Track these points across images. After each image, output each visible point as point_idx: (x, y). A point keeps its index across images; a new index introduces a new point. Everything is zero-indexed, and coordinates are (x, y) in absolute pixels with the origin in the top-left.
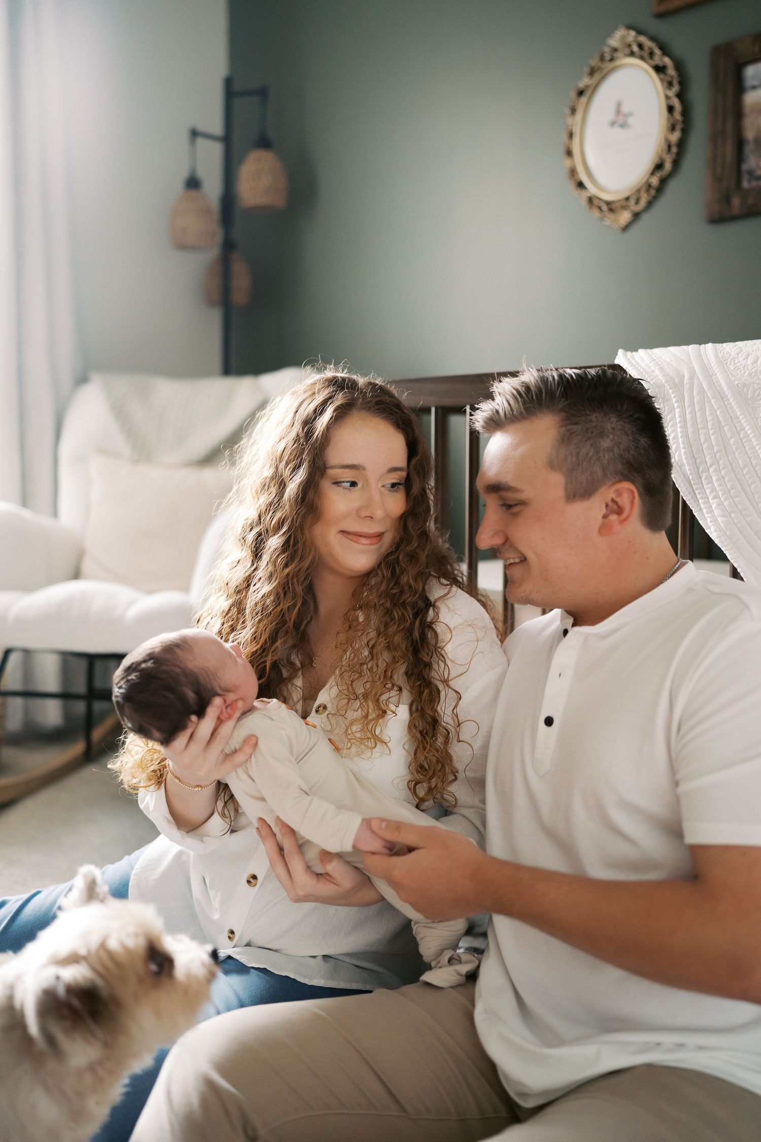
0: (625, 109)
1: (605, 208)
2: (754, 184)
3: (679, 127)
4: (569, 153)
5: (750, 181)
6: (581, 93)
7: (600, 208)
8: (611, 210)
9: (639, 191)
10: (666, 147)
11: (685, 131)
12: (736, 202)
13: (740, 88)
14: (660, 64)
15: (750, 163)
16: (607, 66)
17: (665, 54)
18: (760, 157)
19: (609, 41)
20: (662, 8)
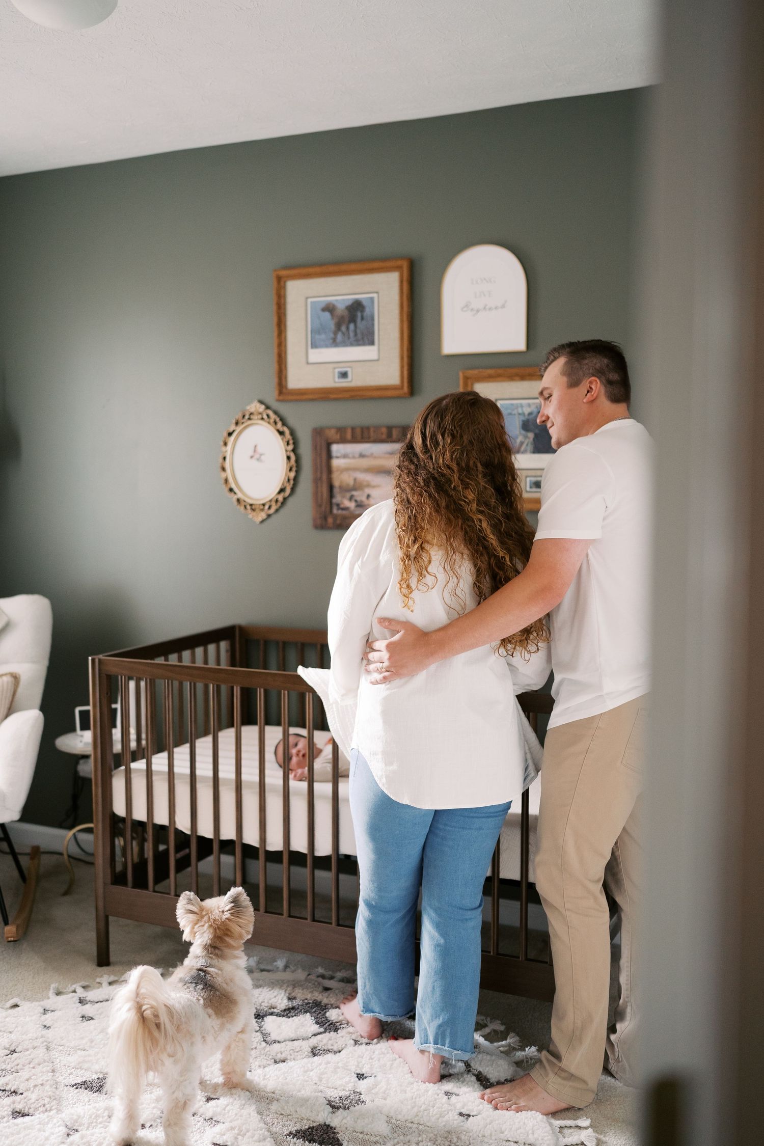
0: (259, 450)
1: (248, 507)
2: (340, 512)
3: (294, 469)
4: (224, 469)
5: (338, 510)
6: (230, 434)
7: (245, 507)
8: (253, 510)
9: (271, 501)
10: (287, 479)
11: (298, 472)
12: (330, 520)
13: (329, 456)
14: (281, 430)
15: (337, 499)
16: (246, 421)
17: (284, 424)
18: (343, 497)
19: (248, 408)
20: (281, 398)
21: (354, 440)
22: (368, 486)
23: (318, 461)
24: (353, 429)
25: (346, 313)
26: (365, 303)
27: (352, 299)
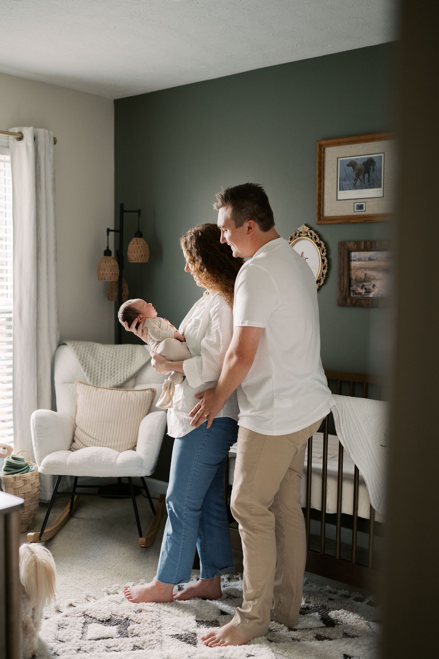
2: (355, 296)
3: (326, 268)
5: (353, 295)
10: (321, 274)
11: (328, 270)
12: (349, 301)
13: (349, 260)
14: (319, 243)
15: (354, 287)
16: (297, 238)
17: (320, 239)
18: (358, 286)
19: (299, 229)
20: (319, 222)
21: (366, 249)
22: (374, 279)
23: (342, 262)
24: (365, 242)
25: (363, 167)
26: (375, 160)
27: (367, 157)
